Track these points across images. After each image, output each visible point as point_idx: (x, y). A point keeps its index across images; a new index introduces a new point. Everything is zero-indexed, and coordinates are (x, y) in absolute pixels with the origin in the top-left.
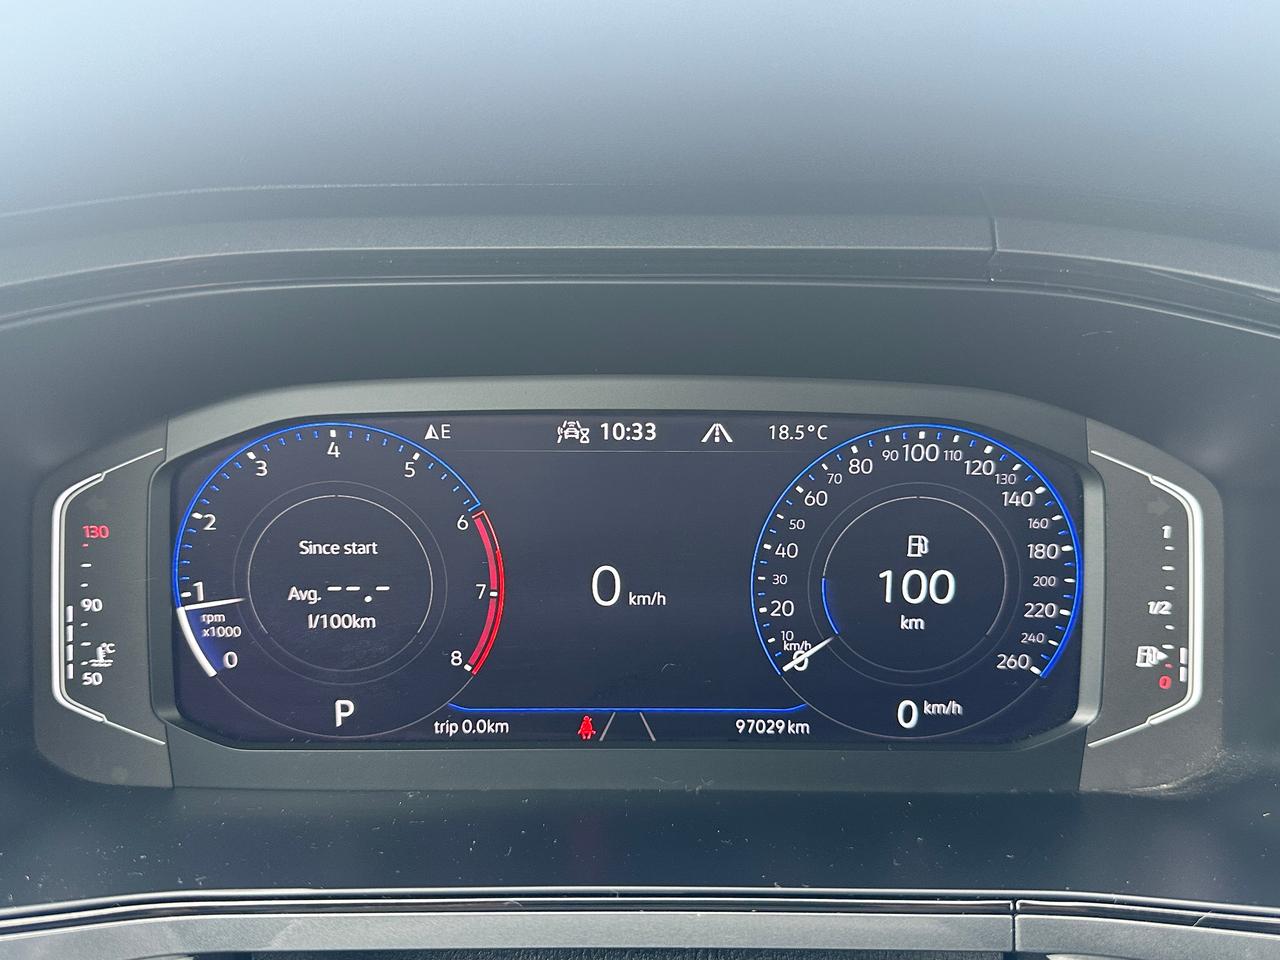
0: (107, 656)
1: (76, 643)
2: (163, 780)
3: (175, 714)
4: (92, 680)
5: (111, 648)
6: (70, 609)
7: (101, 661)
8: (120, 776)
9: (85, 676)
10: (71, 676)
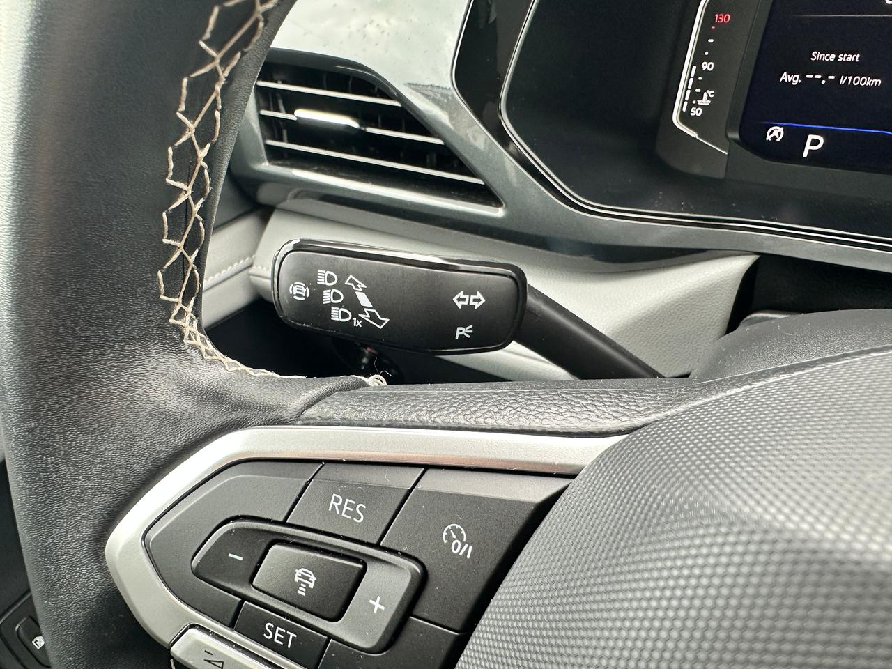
0: (709, 98)
1: (693, 90)
2: (721, 174)
3: (736, 136)
4: (696, 112)
5: (712, 94)
6: (694, 68)
7: (705, 102)
8: (696, 170)
9: (693, 109)
10: (684, 110)
